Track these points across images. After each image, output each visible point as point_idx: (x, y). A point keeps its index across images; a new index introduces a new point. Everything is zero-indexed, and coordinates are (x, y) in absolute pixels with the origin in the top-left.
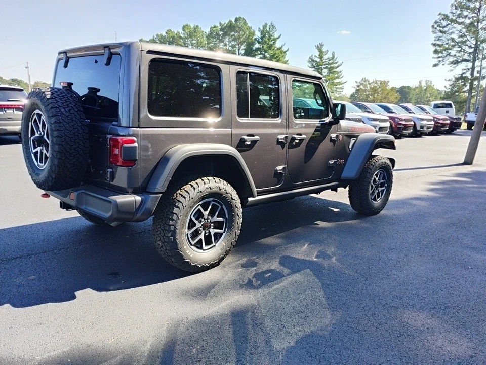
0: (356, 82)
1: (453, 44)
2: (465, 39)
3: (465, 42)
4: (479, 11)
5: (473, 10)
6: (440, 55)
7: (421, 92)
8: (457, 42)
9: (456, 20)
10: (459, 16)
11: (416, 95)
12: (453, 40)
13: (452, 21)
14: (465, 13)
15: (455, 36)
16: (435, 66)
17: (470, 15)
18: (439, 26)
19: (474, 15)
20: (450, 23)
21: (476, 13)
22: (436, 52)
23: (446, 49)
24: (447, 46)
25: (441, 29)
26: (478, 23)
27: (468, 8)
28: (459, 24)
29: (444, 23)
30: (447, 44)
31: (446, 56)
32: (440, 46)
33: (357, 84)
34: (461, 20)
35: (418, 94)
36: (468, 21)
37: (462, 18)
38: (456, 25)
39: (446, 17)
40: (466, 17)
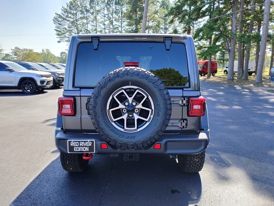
0: (12, 49)
1: (66, 31)
2: (71, 29)
3: (72, 30)
4: (76, 15)
5: (73, 14)
6: (61, 36)
7: (45, 56)
8: (68, 30)
9: (66, 19)
10: (67, 16)
11: (43, 57)
12: (66, 29)
13: (64, 19)
14: (70, 15)
15: (66, 27)
16: (59, 42)
17: (72, 17)
18: (58, 21)
19: (74, 17)
20: (63, 20)
21: (75, 16)
22: (58, 35)
23: (63, 34)
24: (63, 32)
25: (59, 23)
26: (77, 21)
27: (71, 13)
28: (68, 21)
29: (60, 19)
30: (63, 31)
31: (64, 37)
32: (60, 31)
33: (12, 51)
34: (68, 19)
35: (44, 57)
36: (71, 20)
37: (69, 18)
38: (66, 21)
39: (60, 17)
40: (70, 17)
